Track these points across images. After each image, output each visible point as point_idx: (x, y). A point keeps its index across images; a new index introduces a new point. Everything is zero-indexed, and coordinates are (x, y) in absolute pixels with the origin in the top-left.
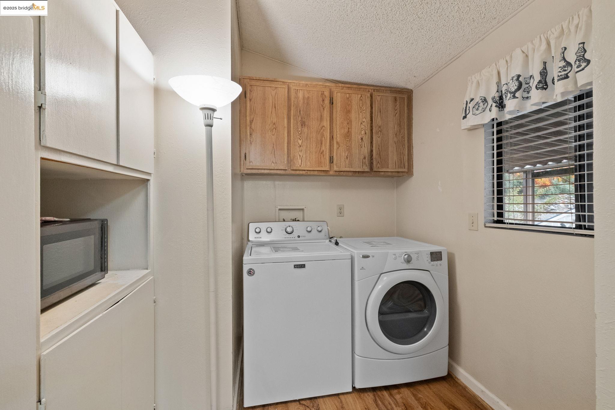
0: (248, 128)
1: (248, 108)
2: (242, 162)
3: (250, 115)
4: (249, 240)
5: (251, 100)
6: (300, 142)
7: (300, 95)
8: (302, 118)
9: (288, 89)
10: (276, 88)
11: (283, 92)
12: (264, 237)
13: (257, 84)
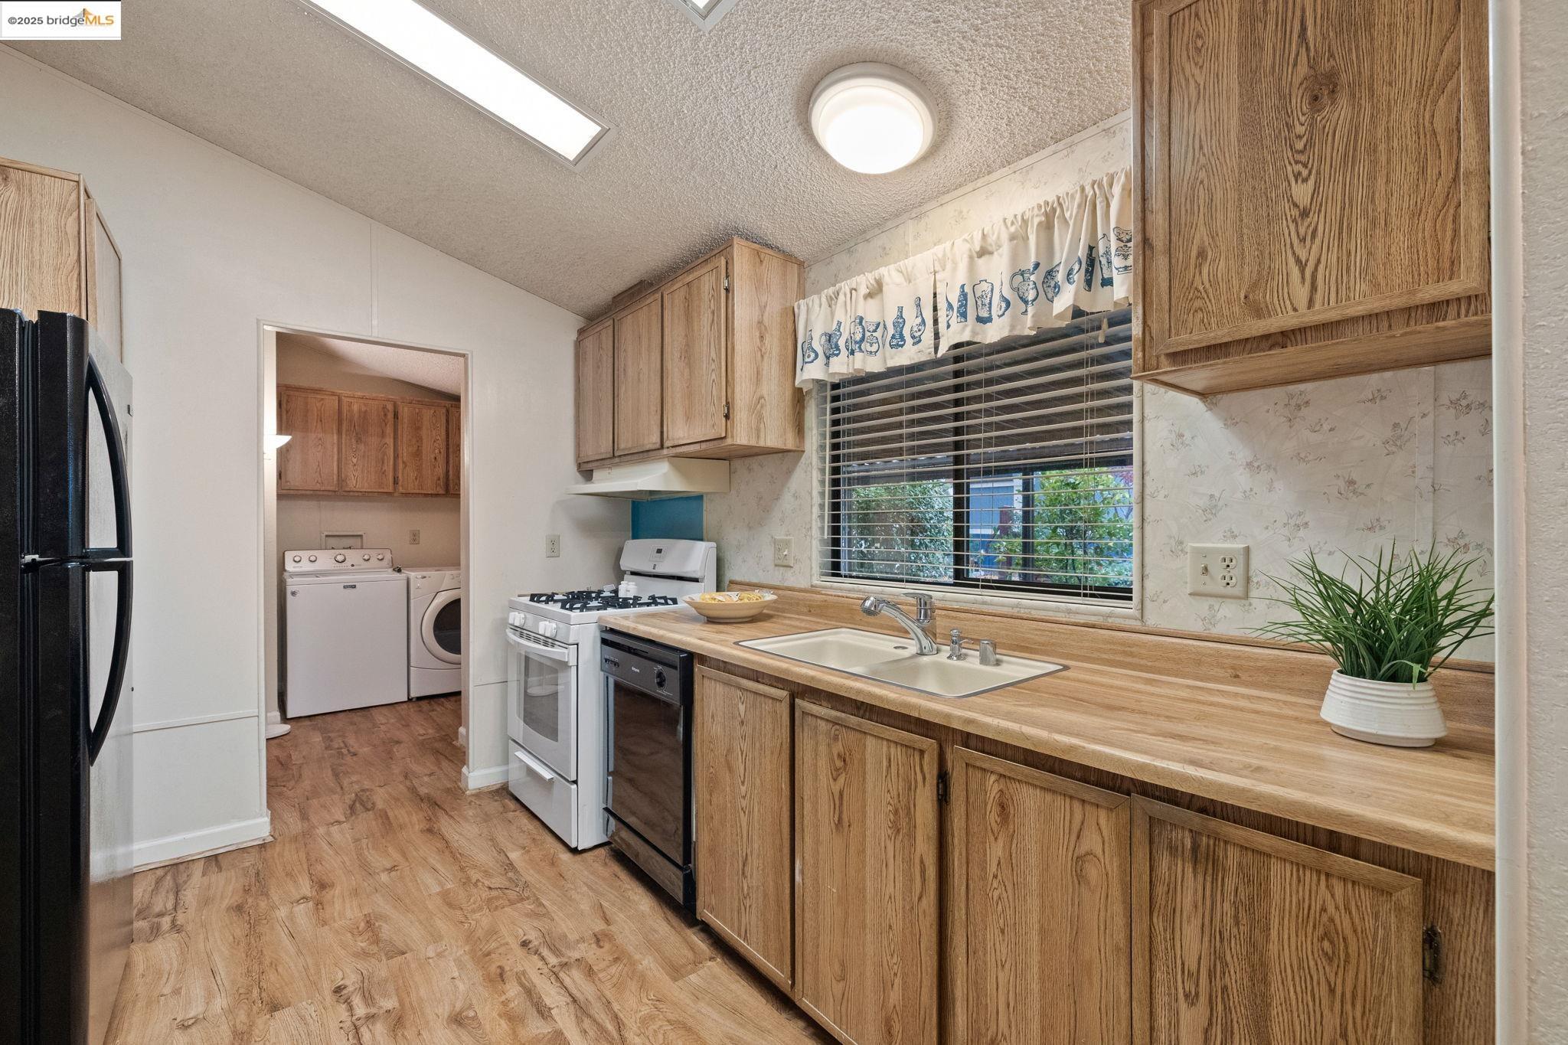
4: (288, 571)
5: (287, 412)
6: (355, 460)
7: (355, 408)
8: (357, 434)
9: (339, 401)
10: (322, 399)
11: (331, 403)
12: (306, 566)
13: (297, 393)
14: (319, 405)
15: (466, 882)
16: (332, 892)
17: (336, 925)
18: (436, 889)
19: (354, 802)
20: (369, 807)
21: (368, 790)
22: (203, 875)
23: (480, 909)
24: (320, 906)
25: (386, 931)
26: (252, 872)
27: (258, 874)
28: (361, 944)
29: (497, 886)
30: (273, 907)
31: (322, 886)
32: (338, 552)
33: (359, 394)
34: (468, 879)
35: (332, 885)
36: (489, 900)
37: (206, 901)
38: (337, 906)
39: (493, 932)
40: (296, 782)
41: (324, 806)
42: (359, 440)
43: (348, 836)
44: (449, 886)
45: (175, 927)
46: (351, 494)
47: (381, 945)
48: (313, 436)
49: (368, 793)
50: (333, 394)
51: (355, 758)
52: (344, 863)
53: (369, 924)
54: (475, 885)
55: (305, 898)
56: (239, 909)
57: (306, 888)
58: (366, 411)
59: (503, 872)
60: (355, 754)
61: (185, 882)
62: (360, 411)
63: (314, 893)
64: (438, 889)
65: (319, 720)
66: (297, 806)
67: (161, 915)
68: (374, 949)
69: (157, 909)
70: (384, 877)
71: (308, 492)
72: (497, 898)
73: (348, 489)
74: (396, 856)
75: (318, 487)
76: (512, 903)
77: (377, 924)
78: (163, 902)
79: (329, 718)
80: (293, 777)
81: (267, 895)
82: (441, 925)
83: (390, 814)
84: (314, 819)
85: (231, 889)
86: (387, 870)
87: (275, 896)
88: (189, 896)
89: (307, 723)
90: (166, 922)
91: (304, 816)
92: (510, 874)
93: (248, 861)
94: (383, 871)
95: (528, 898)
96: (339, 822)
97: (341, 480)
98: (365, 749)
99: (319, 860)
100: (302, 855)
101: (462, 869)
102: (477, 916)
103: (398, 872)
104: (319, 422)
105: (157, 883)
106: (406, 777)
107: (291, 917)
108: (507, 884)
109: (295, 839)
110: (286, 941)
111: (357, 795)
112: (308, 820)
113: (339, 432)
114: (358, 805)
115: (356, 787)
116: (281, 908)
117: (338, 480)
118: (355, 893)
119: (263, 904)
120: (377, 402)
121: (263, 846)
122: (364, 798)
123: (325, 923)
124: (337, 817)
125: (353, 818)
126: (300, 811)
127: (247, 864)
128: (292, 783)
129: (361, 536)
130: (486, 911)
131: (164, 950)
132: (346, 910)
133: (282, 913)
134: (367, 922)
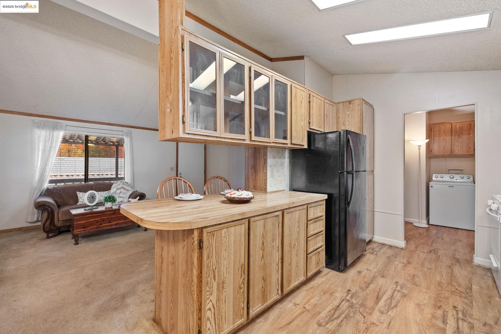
0: (432, 141)
1: (432, 134)
2: (430, 153)
3: (433, 137)
4: (432, 180)
5: (433, 131)
6: (457, 144)
7: (458, 126)
8: (458, 135)
9: (451, 125)
10: (445, 126)
11: (449, 126)
12: (439, 179)
13: (436, 125)
14: (444, 128)
15: (450, 284)
16: (410, 265)
17: (406, 271)
18: (438, 279)
19: (432, 250)
20: (436, 253)
21: (439, 249)
22: (387, 249)
23: (449, 291)
24: (405, 266)
25: (417, 279)
26: (396, 253)
27: (397, 253)
28: (408, 278)
29: (460, 290)
30: (395, 261)
31: (409, 263)
32: (451, 175)
33: (460, 121)
34: (451, 283)
35: (411, 264)
36: (453, 291)
37: (384, 253)
38: (409, 268)
39: (447, 298)
40: (420, 239)
41: (423, 248)
42: (459, 137)
43: (424, 256)
44: (443, 281)
45: (376, 254)
46: (456, 156)
47: (413, 281)
48: (442, 138)
49: (438, 250)
50: (449, 123)
51: (442, 240)
52: (418, 261)
53: (414, 276)
54: (452, 286)
55: (403, 263)
56: (389, 258)
57: (405, 261)
58: (462, 127)
59: (466, 288)
60: (443, 239)
61: (383, 248)
62: (459, 127)
63: (406, 263)
64: (439, 280)
65: (439, 227)
66: (416, 244)
67: (375, 251)
68: (411, 281)
69: (375, 250)
70: (426, 269)
71: (440, 156)
72: (457, 293)
73: (455, 154)
74: (433, 266)
75: (444, 154)
76: (461, 296)
77: (415, 277)
78: (377, 249)
79: (443, 228)
80: (421, 238)
81: (396, 258)
82: (432, 287)
83: (441, 257)
84: (418, 249)
85: (390, 253)
86: (428, 268)
87: (397, 259)
88: (382, 251)
89: (435, 227)
90: (375, 253)
91: (416, 247)
92: (468, 290)
93: (397, 250)
94: (426, 268)
95: (468, 299)
96: (424, 253)
97: (452, 151)
98: (448, 239)
99: (412, 258)
100: (409, 255)
101: (451, 280)
102: (446, 292)
103: (430, 271)
104: (444, 134)
105: (378, 246)
106: (454, 251)
107: (398, 265)
108: (464, 292)
109: (410, 251)
110: (393, 268)
111: (434, 249)
112: (417, 249)
113: (451, 135)
114: (433, 251)
115: (436, 247)
116: (397, 262)
117: (451, 151)
118: (416, 268)
119: (394, 259)
120: (467, 123)
121: (402, 249)
122: (436, 251)
123: (404, 270)
124: (425, 251)
125: (429, 253)
126: (416, 246)
127: (396, 251)
128: (419, 239)
129: (462, 170)
130: (450, 293)
131: (372, 257)
132: (411, 270)
133: (396, 263)
134: (414, 275)
